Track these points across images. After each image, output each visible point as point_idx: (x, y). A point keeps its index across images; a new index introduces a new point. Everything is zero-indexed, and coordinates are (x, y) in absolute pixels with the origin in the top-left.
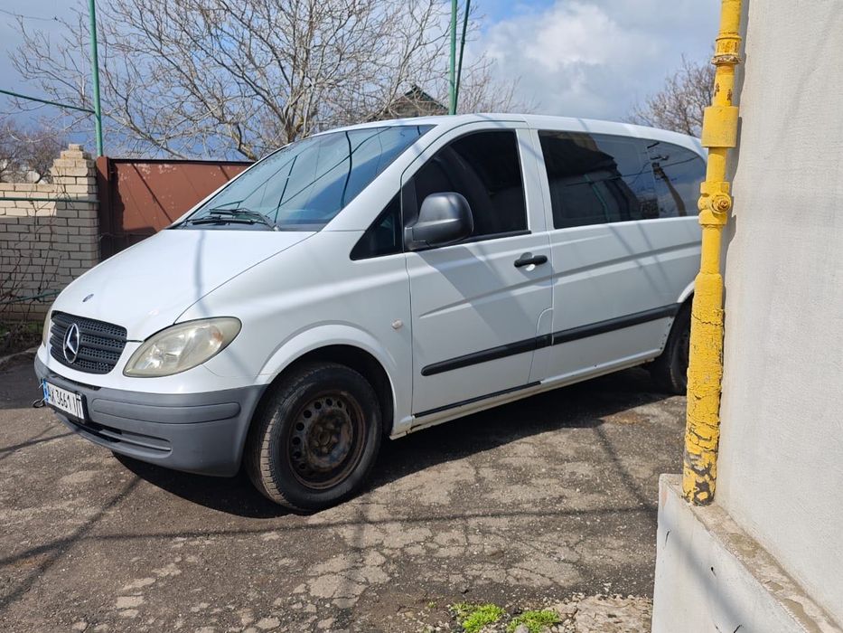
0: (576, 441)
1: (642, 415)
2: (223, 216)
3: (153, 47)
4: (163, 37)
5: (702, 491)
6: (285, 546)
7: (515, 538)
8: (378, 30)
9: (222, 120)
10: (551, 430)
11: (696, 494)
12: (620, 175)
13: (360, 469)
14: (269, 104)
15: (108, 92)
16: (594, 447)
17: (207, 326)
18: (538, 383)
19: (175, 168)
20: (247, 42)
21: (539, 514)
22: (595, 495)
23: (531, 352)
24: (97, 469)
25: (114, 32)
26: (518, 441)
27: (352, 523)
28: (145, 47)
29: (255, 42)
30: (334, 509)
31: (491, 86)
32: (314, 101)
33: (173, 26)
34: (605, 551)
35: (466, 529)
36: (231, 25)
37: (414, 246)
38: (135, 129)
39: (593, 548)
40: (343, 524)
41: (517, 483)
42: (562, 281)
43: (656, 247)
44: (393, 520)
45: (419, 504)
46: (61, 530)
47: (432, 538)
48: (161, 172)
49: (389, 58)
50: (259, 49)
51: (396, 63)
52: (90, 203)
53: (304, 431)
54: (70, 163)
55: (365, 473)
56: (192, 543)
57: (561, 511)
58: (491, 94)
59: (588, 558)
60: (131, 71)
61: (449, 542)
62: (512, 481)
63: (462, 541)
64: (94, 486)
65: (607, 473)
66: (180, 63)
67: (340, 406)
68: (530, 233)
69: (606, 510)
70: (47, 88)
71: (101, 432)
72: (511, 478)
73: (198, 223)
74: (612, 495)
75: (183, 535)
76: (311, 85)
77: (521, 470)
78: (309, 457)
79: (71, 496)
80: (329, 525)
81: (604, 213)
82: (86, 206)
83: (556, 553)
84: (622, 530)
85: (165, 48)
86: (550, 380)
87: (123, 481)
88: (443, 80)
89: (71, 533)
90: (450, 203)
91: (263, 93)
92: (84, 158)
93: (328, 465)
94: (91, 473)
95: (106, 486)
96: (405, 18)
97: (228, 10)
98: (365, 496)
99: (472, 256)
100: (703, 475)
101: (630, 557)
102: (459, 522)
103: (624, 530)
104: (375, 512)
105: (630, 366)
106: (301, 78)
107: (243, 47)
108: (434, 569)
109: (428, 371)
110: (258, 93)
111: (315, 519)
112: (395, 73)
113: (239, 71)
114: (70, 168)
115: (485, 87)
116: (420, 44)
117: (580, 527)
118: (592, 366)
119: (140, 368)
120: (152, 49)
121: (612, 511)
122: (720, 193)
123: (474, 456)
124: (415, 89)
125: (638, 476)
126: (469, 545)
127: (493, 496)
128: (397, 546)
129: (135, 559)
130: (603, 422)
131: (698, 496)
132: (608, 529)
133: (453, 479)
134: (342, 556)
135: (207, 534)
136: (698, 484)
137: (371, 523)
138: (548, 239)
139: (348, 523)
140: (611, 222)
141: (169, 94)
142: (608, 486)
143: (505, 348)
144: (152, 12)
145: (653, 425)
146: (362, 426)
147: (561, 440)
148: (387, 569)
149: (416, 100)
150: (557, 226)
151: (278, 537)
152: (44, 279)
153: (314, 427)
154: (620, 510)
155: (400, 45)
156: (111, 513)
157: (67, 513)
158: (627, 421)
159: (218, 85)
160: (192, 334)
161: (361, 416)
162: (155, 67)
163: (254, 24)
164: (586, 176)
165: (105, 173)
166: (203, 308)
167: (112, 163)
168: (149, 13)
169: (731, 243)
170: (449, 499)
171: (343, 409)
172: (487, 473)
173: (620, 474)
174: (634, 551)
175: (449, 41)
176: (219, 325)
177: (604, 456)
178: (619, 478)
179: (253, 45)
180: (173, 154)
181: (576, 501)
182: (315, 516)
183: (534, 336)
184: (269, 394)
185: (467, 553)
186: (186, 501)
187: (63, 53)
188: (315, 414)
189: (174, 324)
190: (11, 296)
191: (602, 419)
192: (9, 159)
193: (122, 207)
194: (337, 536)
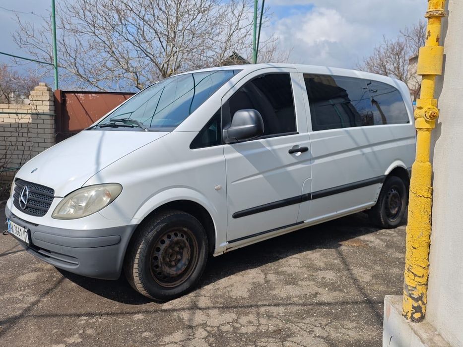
0: (325, 257)
1: (364, 241)
2: (116, 123)
3: (90, 31)
4: (96, 25)
5: (417, 312)
6: (146, 324)
7: (288, 321)
8: (214, 22)
9: (127, 71)
10: (310, 250)
11: (412, 314)
12: (350, 101)
13: (195, 275)
14: (154, 62)
15: (65, 55)
16: (336, 261)
17: (102, 189)
18: (303, 222)
19: (98, 96)
20: (142, 28)
21: (303, 305)
22: (337, 292)
23: (299, 204)
24: (41, 271)
25: (69, 22)
26: (291, 257)
27: (189, 309)
28: (86, 30)
29: (146, 28)
30: (179, 299)
31: (277, 53)
32: (178, 60)
33: (101, 19)
34: (344, 331)
35: (258, 314)
36: (133, 18)
37: (229, 141)
38: (80, 75)
39: (336, 328)
40: (183, 309)
41: (290, 284)
42: (317, 162)
43: (372, 142)
44: (214, 307)
45: (230, 297)
46: (13, 310)
47: (237, 320)
48: (91, 98)
49: (220, 37)
50: (148, 32)
51: (224, 40)
52: (50, 115)
53: (161, 252)
54: (40, 93)
55: (198, 277)
56: (91, 321)
57: (317, 303)
58: (277, 57)
59: (334, 335)
60: (78, 44)
61: (247, 323)
62: (287, 283)
63: (256, 322)
64: (37, 282)
65: (344, 278)
66: (105, 39)
67: (183, 237)
68: (298, 133)
69: (344, 302)
70: (32, 53)
71: (39, 251)
72: (286, 280)
73: (103, 127)
74: (347, 292)
75: (87, 315)
76: (176, 52)
77: (292, 275)
78: (163, 268)
79: (23, 288)
80: (175, 310)
81: (341, 122)
82: (48, 117)
83: (313, 331)
84: (354, 316)
85: (96, 31)
86: (310, 220)
87: (54, 279)
88: (250, 49)
89: (18, 313)
90: (251, 116)
91: (150, 55)
92: (47, 90)
93: (175, 273)
94: (36, 274)
95: (44, 282)
96: (230, 14)
97: (132, 10)
98: (198, 291)
99: (263, 147)
100: (418, 301)
101: (360, 335)
102: (254, 309)
103: (356, 316)
104: (203, 302)
105: (357, 212)
106: (172, 47)
107: (139, 31)
108: (237, 341)
109: (237, 216)
110: (147, 56)
111: (166, 306)
112: (223, 46)
113: (137, 44)
114: (40, 96)
115: (274, 53)
116: (237, 29)
117: (328, 314)
118: (335, 212)
119: (62, 214)
120: (90, 32)
121: (347, 303)
122: (430, 106)
123: (264, 266)
124: (234, 54)
125: (363, 280)
126: (260, 325)
127: (275, 292)
128: (215, 325)
129: (55, 331)
130: (341, 245)
131: (414, 315)
132: (345, 316)
133: (251, 281)
134: (181, 331)
135: (100, 315)
136: (414, 307)
137: (200, 309)
138: (308, 137)
139: (186, 309)
140: (345, 127)
141: (99, 56)
142: (345, 286)
143: (283, 202)
144: (90, 11)
145: (371, 248)
146: (196, 249)
147: (316, 256)
148: (209, 340)
149: (235, 60)
150: (314, 129)
151: (143, 317)
152: (23, 158)
153: (167, 249)
154: (353, 302)
155: (226, 30)
156: (45, 300)
157: (18, 299)
158: (355, 244)
159: (126, 52)
160: (93, 193)
161: (195, 243)
162: (91, 42)
163: (146, 18)
164: (330, 101)
165: (59, 99)
166: (99, 178)
167: (63, 93)
168: (88, 12)
169: (437, 141)
170: (248, 294)
171: (185, 239)
172: (272, 277)
173: (352, 278)
174: (362, 330)
175: (253, 27)
176: (110, 188)
177: (342, 267)
178: (352, 281)
179: (145, 30)
180: (101, 89)
181: (326, 296)
182: (166, 304)
183: (300, 194)
184: (139, 230)
185: (259, 331)
186: (91, 292)
187: (41, 34)
188: (167, 242)
189: (82, 187)
190: (4, 167)
191: (340, 243)
192: (14, 92)
193: (69, 118)
194: (179, 317)
